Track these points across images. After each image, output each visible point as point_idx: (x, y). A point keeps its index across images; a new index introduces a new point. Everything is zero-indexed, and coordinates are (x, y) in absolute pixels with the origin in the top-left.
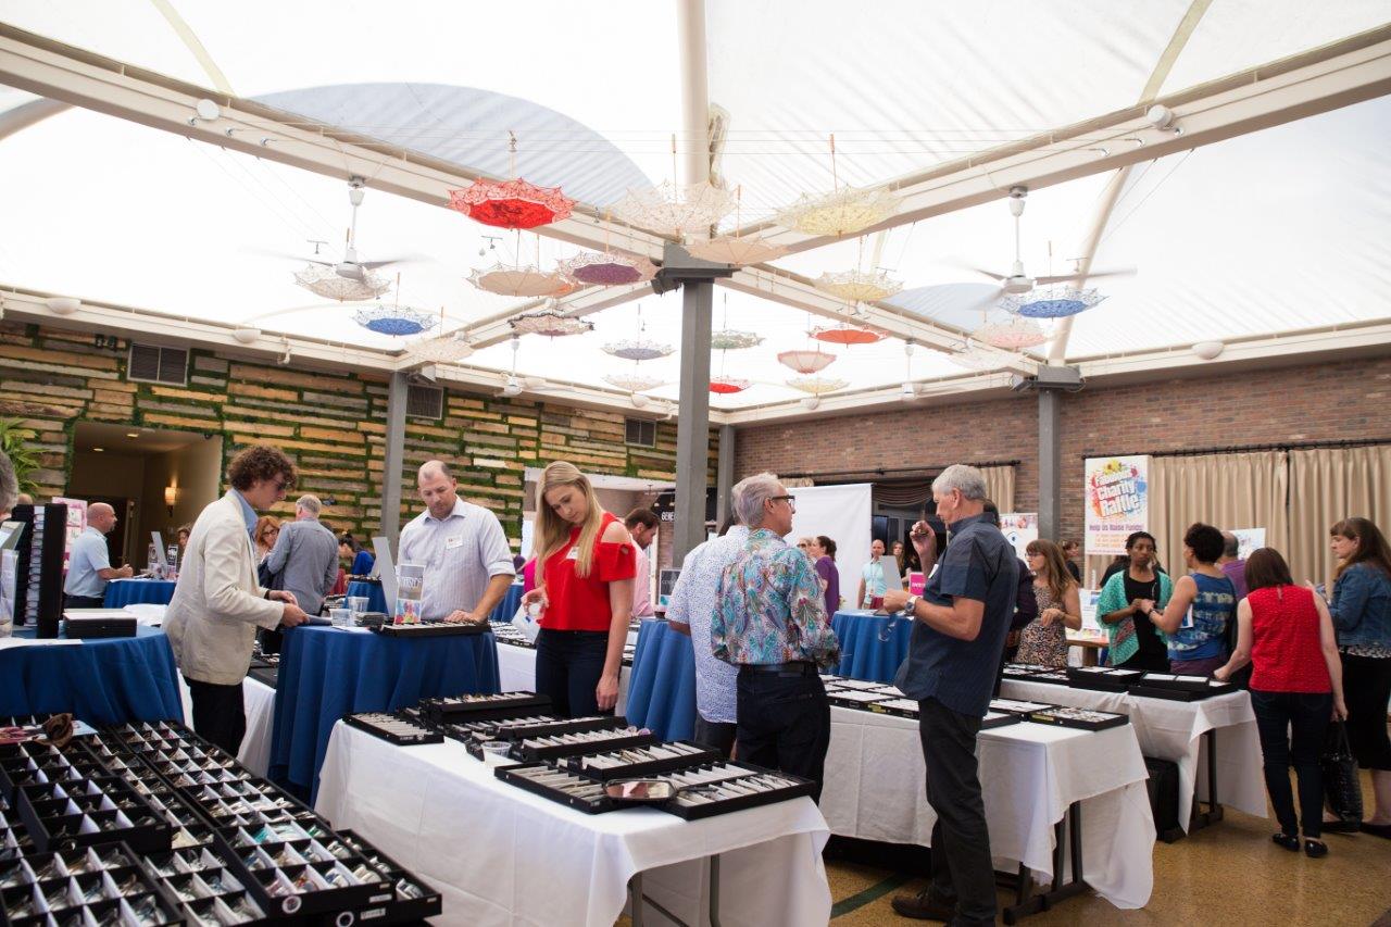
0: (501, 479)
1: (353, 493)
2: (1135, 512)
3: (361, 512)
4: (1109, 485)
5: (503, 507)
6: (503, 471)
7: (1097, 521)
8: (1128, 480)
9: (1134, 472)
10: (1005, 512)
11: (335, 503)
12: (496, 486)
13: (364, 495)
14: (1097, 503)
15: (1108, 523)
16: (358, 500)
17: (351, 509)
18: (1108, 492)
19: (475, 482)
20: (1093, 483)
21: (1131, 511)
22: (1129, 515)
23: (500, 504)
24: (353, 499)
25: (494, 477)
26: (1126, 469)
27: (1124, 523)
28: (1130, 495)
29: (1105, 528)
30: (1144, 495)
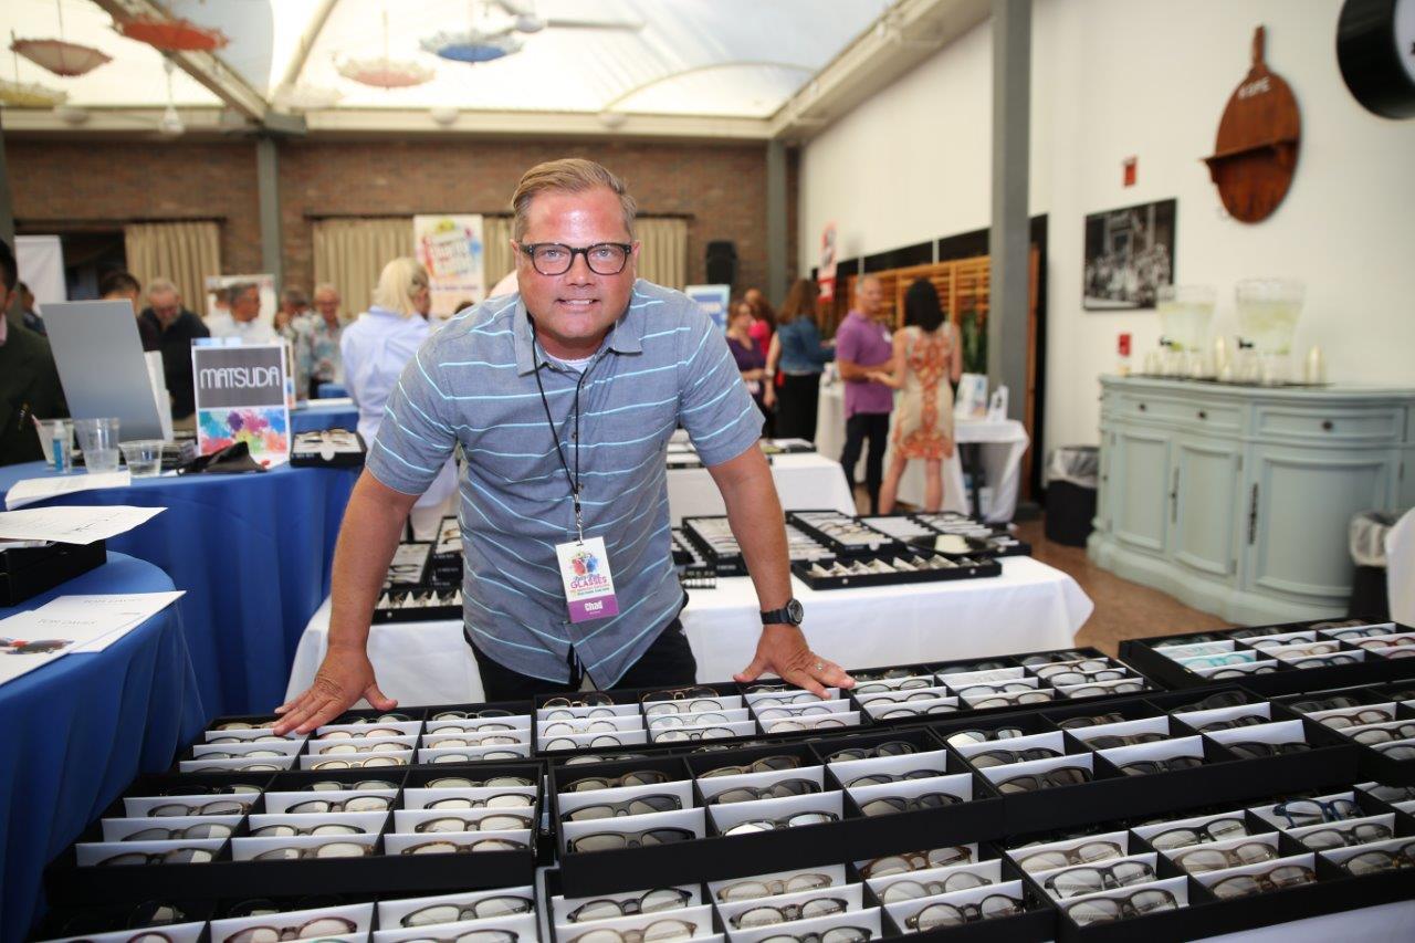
2: (469, 272)
4: (441, 245)
8: (462, 240)
9: (468, 233)
10: (211, 273)
15: (442, 282)
18: (439, 252)
21: (466, 271)
22: (463, 275)
26: (460, 228)
27: (459, 283)
28: (464, 256)
30: (480, 257)
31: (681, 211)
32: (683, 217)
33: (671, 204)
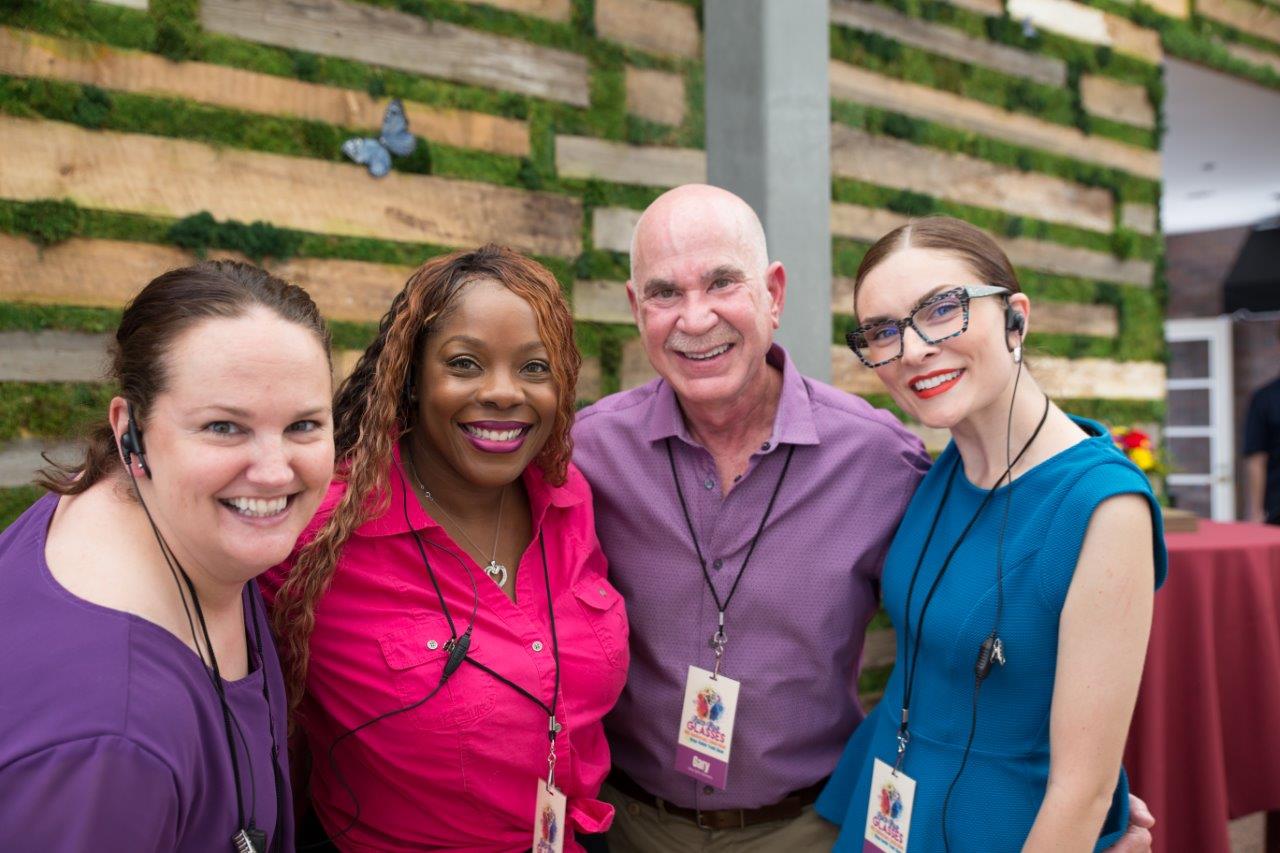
0: (1100, 96)
1: (513, 107)
3: (563, 223)
5: (1102, 224)
6: (1103, 59)
11: (416, 162)
12: (1083, 123)
13: (570, 120)
16: (545, 151)
17: (510, 204)
19: (1019, 97)
23: (1096, 210)
24: (516, 138)
25: (1073, 84)
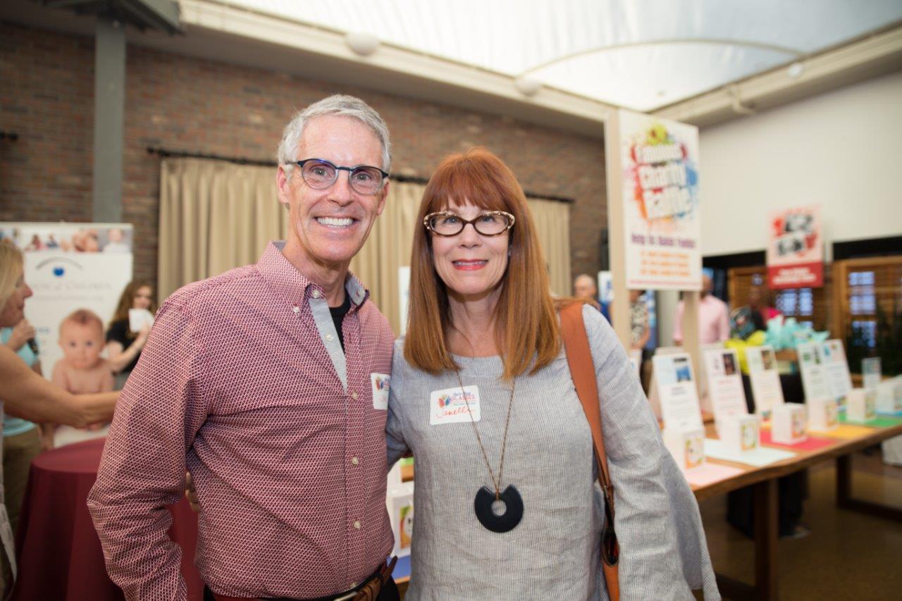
2: (686, 217)
4: (655, 165)
7: (641, 228)
8: (678, 161)
14: (639, 194)
15: (657, 232)
18: (652, 178)
20: (633, 156)
21: (681, 215)
22: (680, 222)
26: (674, 143)
27: (675, 235)
28: (681, 188)
29: (652, 241)
31: (561, 194)
32: (563, 200)
33: (552, 187)
